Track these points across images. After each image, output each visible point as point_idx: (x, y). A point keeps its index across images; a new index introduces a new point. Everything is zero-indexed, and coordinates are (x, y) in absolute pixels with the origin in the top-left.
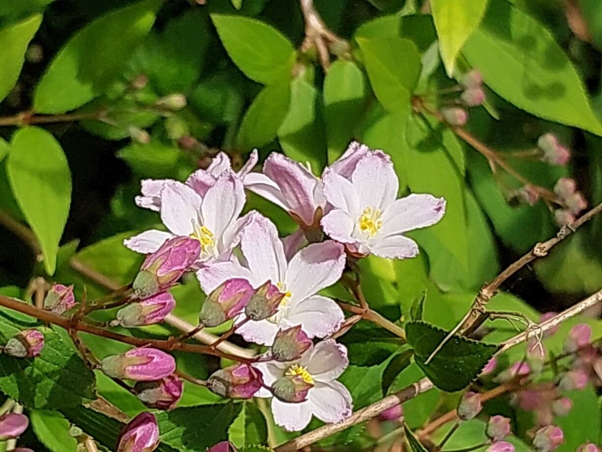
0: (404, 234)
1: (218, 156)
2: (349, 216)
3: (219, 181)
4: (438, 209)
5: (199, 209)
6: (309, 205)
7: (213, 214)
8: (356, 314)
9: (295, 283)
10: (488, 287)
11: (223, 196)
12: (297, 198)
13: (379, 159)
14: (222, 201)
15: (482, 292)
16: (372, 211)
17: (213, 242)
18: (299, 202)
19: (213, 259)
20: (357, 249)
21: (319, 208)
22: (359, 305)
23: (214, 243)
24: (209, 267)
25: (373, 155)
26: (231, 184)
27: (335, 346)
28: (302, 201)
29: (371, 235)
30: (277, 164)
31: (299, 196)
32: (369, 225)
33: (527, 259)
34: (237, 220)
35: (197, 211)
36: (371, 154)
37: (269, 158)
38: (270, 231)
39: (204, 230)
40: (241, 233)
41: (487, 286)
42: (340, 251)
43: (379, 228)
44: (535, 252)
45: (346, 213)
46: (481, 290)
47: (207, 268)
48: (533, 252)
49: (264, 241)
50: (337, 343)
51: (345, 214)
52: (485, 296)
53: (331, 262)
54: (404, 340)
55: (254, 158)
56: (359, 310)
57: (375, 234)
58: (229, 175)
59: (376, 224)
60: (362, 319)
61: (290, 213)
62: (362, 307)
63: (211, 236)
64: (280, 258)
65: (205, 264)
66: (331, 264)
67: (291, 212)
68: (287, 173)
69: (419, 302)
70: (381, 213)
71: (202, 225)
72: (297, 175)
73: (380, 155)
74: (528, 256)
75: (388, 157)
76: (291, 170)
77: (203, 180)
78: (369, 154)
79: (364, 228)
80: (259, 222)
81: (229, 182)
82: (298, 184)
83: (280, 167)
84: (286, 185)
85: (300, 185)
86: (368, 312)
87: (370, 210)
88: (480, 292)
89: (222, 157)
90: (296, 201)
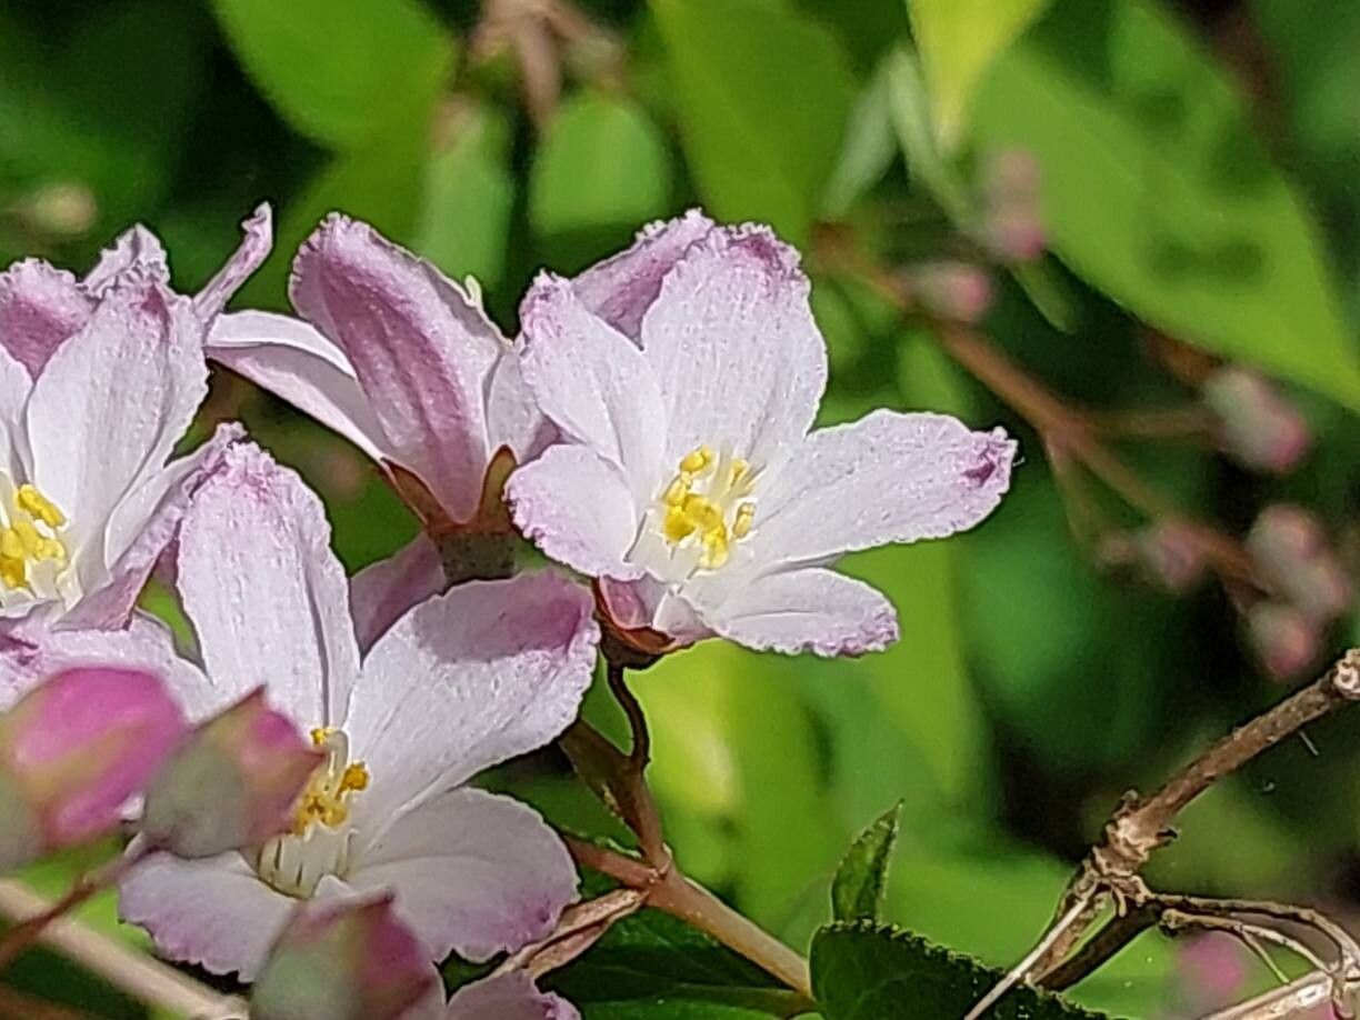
0: (837, 563)
1: (123, 243)
2: (622, 479)
3: (102, 309)
4: (984, 474)
5: (16, 421)
6: (463, 440)
7: (74, 442)
8: (624, 886)
9: (387, 737)
10: (1143, 811)
11: (116, 370)
12: (420, 409)
13: (756, 266)
14: (113, 392)
15: (1117, 827)
16: (716, 462)
17: (61, 553)
18: (428, 428)
19: (55, 616)
20: (647, 614)
21: (505, 450)
22: (635, 854)
23: (67, 557)
24: (33, 647)
25: (732, 243)
26: (154, 323)
27: (534, 1002)
28: (436, 423)
29: (705, 561)
30: (347, 261)
31: (428, 401)
32: (703, 520)
33: (1305, 707)
34: (166, 464)
35: (9, 424)
36: (724, 239)
37: (315, 238)
38: (300, 520)
39: (29, 498)
40: (173, 511)
41: (1135, 806)
42: (578, 616)
43: (740, 534)
44: (1338, 681)
45: (613, 467)
46: (1114, 823)
47: (28, 652)
48: (1331, 681)
49: (273, 562)
50: (543, 991)
51: (604, 467)
52: (1127, 844)
53: (537, 658)
54: (805, 998)
55: (256, 235)
56: (634, 872)
57: (722, 558)
58: (146, 285)
59: (729, 519)
60: (643, 906)
61: (385, 466)
62: (646, 860)
63: (56, 523)
64: (332, 631)
65: (17, 632)
66: (535, 666)
67: (393, 466)
68: (385, 302)
69: (870, 856)
70: (753, 474)
71: (22, 480)
72: (423, 311)
73: (759, 247)
74: (1312, 695)
75: (791, 256)
76: (398, 289)
77: (38, 298)
78: (719, 237)
79: (681, 531)
80: (256, 483)
81: (145, 316)
82: (426, 351)
83: (358, 275)
84: (376, 352)
85: (436, 357)
86: (670, 882)
87: (706, 460)
88: (1109, 829)
89: (136, 246)
90: (414, 423)
